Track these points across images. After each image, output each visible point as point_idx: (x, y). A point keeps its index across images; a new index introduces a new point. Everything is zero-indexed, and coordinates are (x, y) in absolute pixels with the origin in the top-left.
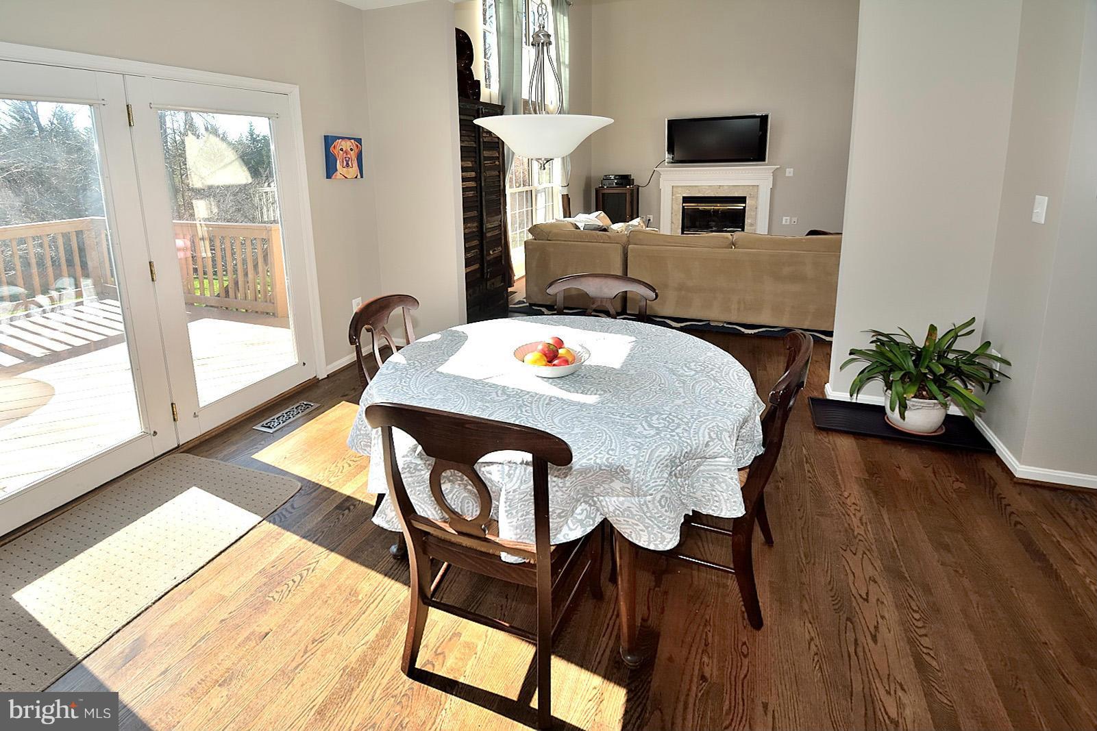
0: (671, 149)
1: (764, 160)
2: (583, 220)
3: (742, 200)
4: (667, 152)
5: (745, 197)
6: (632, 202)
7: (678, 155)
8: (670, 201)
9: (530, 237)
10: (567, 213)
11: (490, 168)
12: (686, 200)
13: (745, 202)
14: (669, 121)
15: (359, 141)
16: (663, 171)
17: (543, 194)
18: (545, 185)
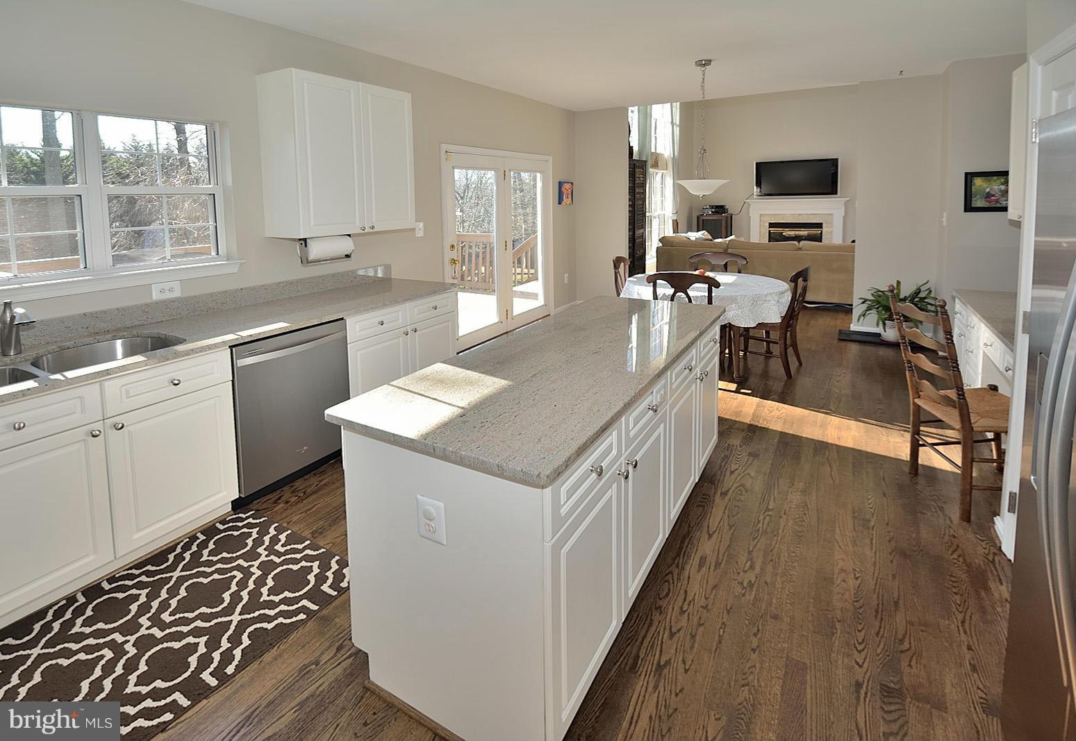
0: (759, 184)
1: (836, 194)
2: (693, 236)
3: (819, 225)
4: (755, 187)
5: (822, 224)
6: (726, 227)
7: (765, 189)
8: (758, 226)
9: (661, 245)
10: (676, 230)
11: (639, 199)
12: (771, 225)
13: (822, 228)
14: (757, 163)
15: (572, 183)
16: (753, 202)
17: (657, 219)
18: (659, 212)
